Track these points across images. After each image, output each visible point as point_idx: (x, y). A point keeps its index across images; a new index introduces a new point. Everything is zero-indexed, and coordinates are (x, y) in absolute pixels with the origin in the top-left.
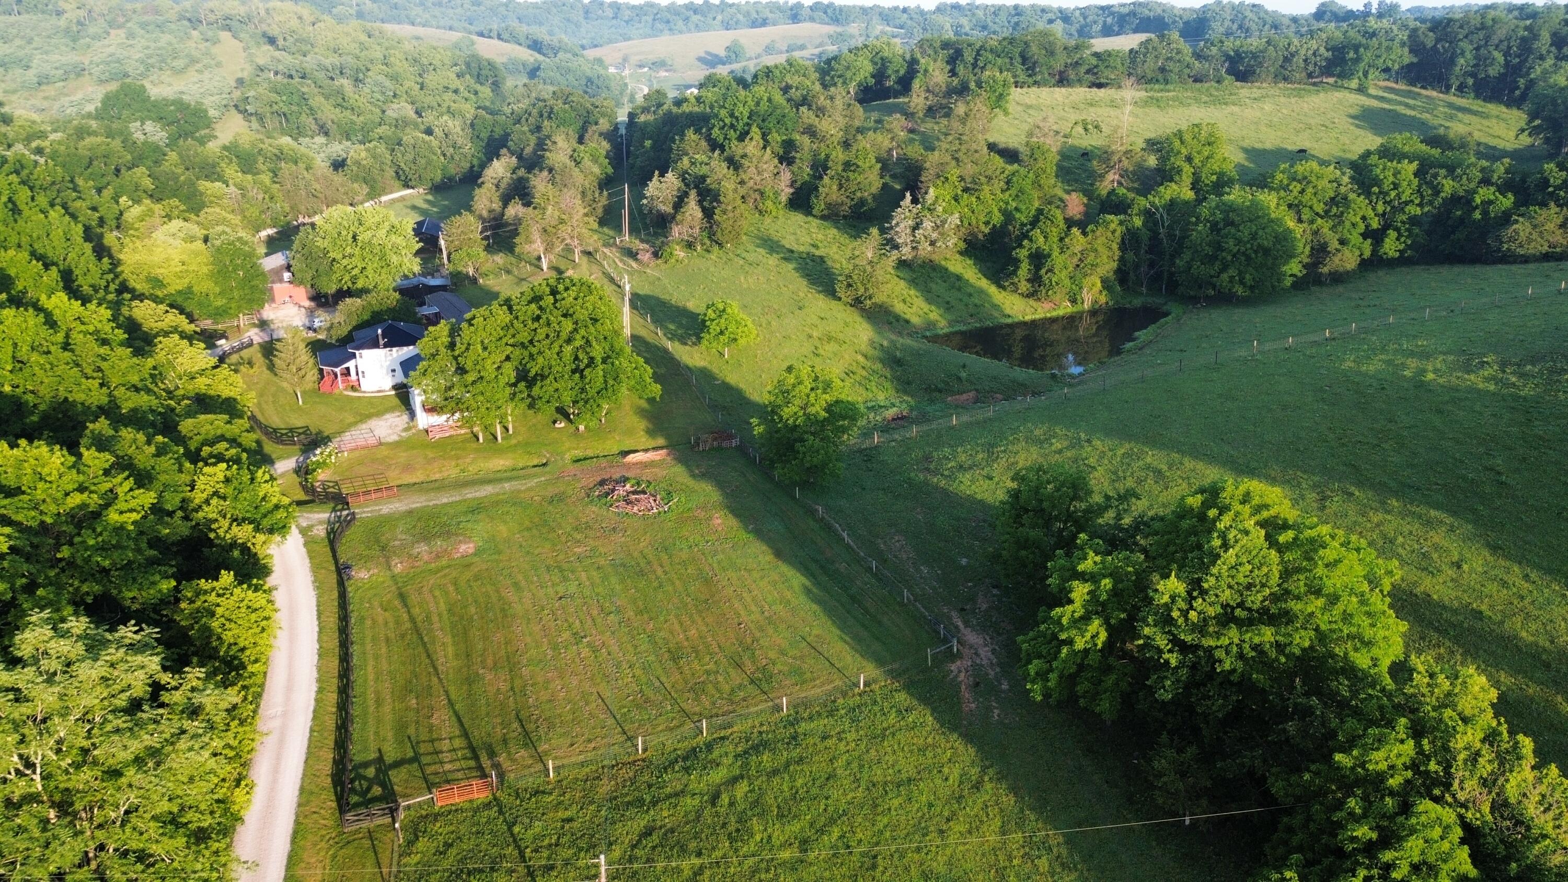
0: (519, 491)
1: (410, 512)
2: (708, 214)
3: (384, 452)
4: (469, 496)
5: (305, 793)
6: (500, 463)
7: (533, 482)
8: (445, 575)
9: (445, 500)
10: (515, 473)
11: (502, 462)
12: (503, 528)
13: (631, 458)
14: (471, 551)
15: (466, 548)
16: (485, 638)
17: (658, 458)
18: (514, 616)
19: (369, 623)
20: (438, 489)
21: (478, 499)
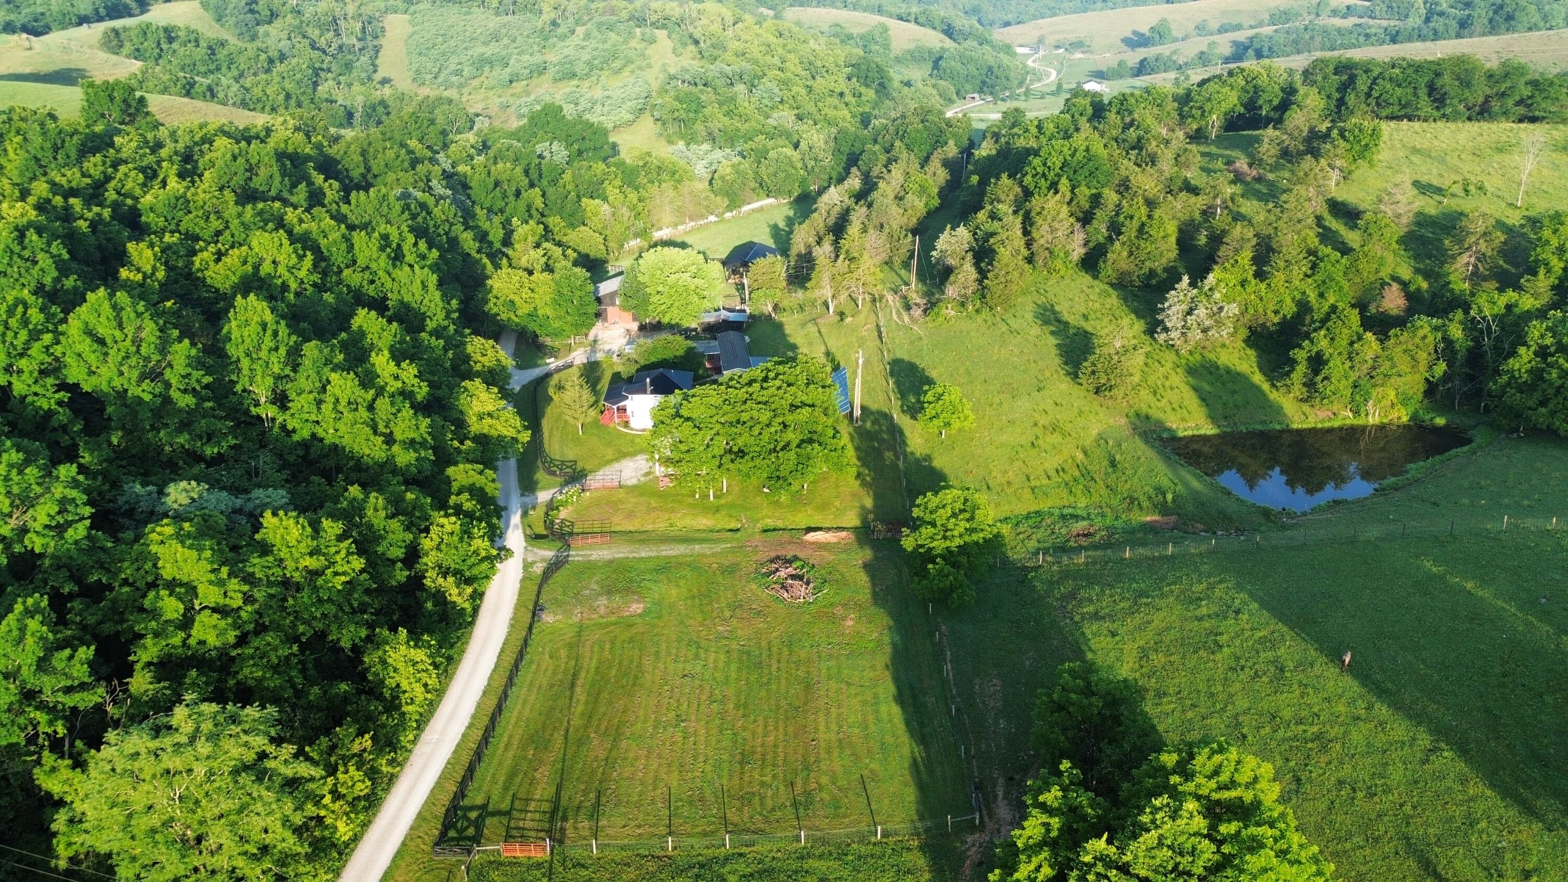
0: (704, 555)
1: (611, 562)
2: (982, 276)
3: (621, 494)
4: (664, 553)
5: (420, 817)
6: (704, 522)
7: (718, 548)
8: (610, 632)
9: (643, 554)
10: (711, 535)
12: (674, 592)
13: (811, 537)
14: (639, 611)
15: (637, 608)
16: (610, 703)
17: (835, 540)
18: (642, 686)
19: (534, 667)
20: (643, 542)
21: (669, 557)
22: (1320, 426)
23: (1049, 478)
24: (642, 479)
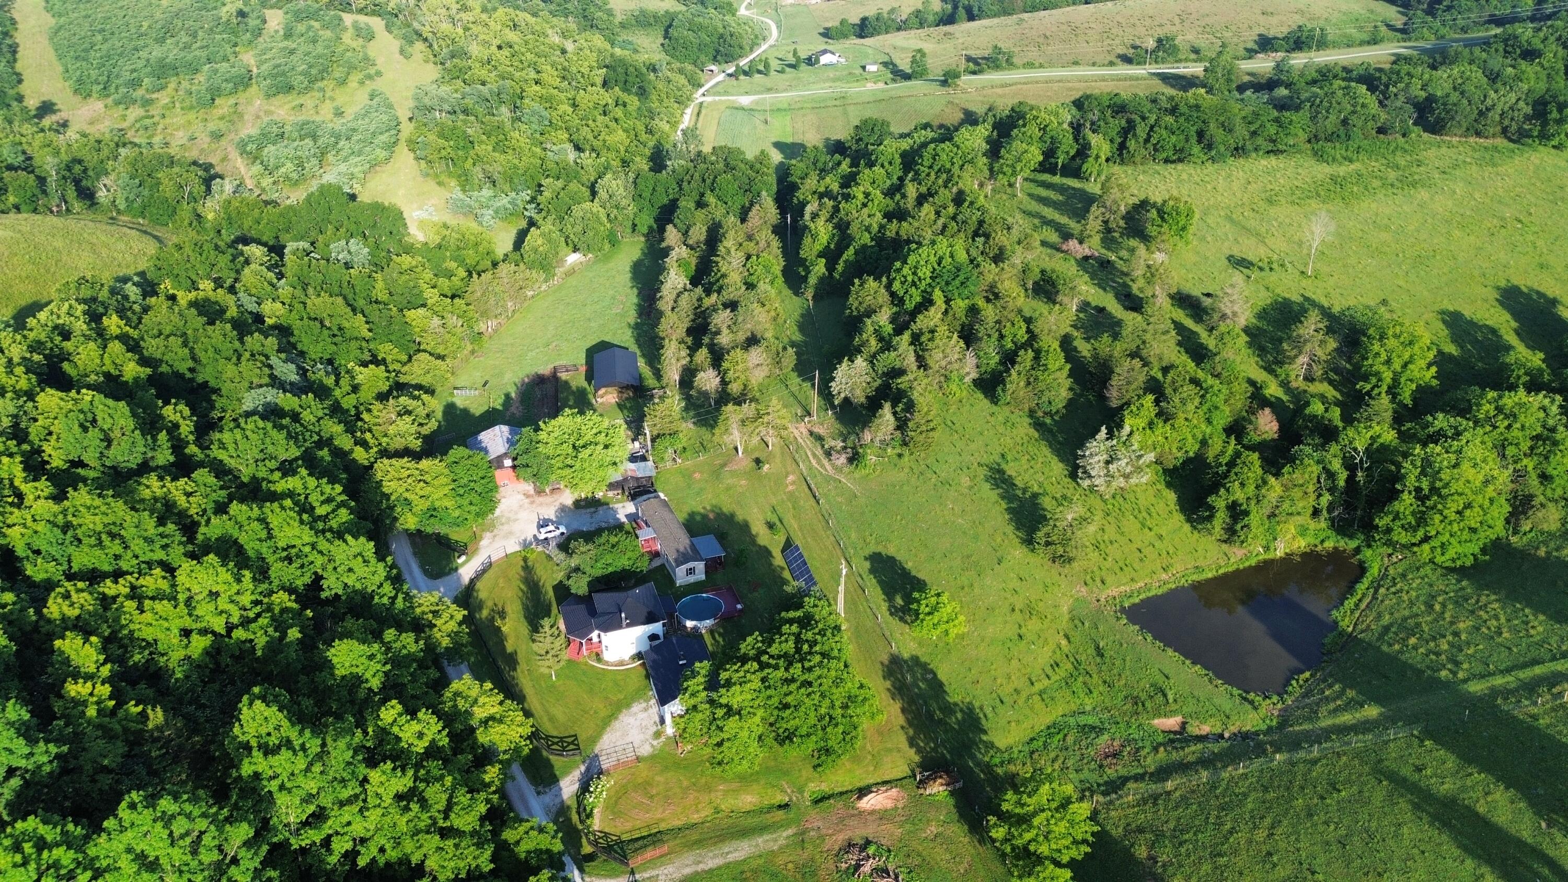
0: (773, 853)
2: (902, 425)
3: (643, 771)
4: (731, 858)
6: (748, 800)
7: (781, 838)
9: (711, 864)
10: (764, 819)
11: (749, 798)
13: (868, 802)
17: (889, 804)
20: (699, 843)
21: (738, 863)
22: (1241, 567)
23: (1048, 677)
24: (655, 743)
